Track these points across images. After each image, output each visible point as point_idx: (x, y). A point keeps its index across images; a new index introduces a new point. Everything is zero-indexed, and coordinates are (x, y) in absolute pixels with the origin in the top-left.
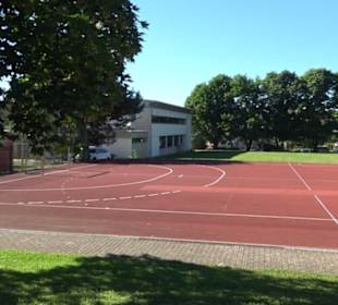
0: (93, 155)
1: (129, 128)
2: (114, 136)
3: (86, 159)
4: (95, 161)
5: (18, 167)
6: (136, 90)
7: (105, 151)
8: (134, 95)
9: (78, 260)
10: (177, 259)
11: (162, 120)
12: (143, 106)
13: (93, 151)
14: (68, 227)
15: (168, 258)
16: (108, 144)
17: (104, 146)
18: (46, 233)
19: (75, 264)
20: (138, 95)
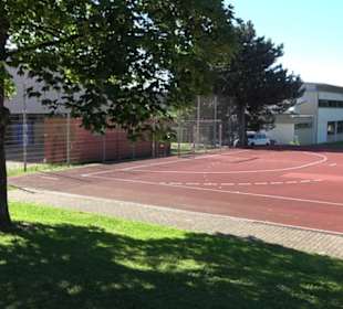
0: (250, 141)
1: (292, 113)
2: (273, 122)
3: (244, 145)
4: (253, 147)
5: (175, 150)
6: (296, 74)
7: (264, 137)
8: (294, 79)
9: (186, 235)
10: (280, 244)
11: (332, 104)
12: (304, 91)
13: (252, 137)
14: (193, 207)
15: (271, 242)
16: (266, 129)
17: (263, 132)
18: (173, 210)
19: (183, 237)
20: (298, 79)
